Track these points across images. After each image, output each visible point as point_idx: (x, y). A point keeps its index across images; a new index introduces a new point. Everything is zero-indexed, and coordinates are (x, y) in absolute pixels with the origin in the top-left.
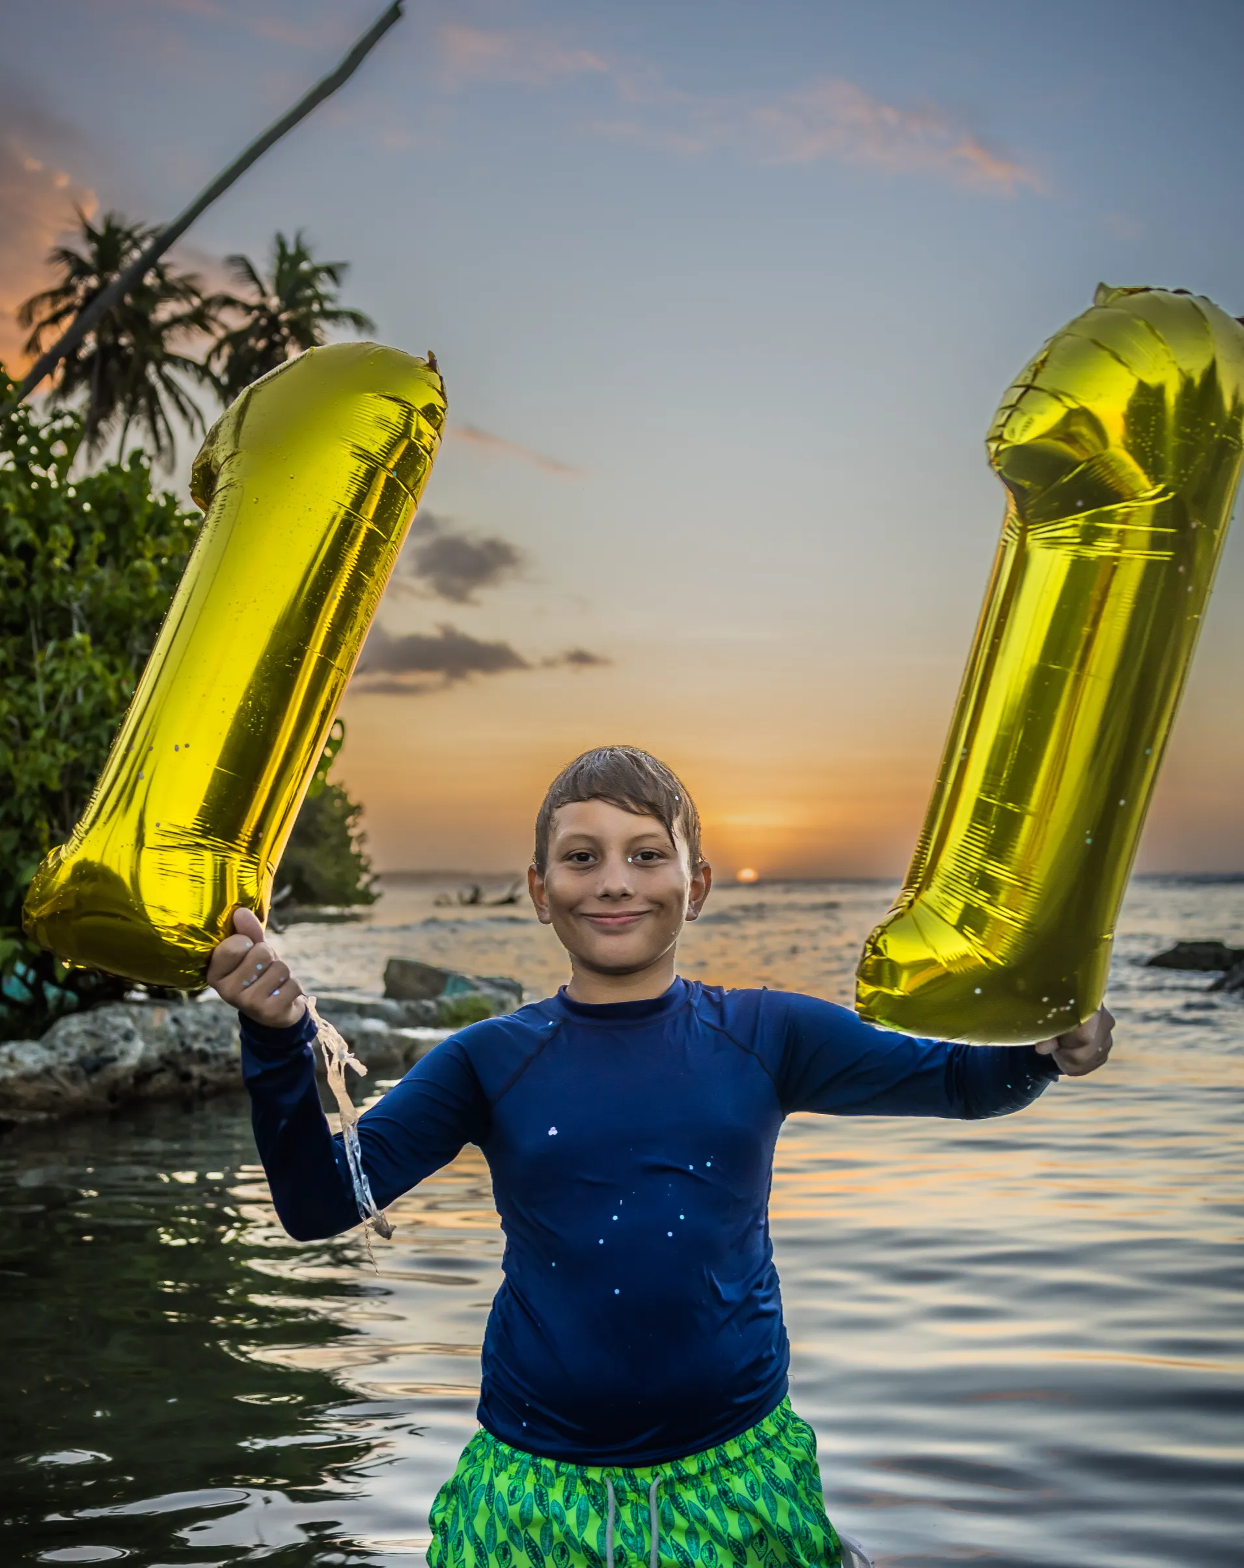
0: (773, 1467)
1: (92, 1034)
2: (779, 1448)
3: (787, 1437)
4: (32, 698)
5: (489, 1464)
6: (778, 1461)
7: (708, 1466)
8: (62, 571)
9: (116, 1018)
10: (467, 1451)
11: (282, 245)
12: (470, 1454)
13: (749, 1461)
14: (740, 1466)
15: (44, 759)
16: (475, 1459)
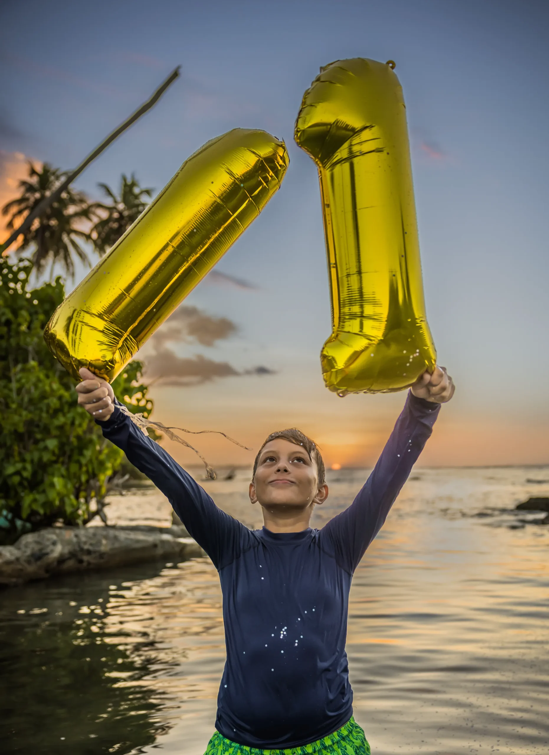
0: (346, 749)
1: (38, 543)
2: (349, 741)
3: (353, 736)
4: (11, 390)
5: (221, 748)
6: (348, 747)
7: (317, 749)
8: (24, 333)
9: (49, 535)
10: (211, 742)
11: (125, 179)
12: (212, 743)
13: (335, 747)
14: (331, 749)
15: (16, 418)
16: (214, 745)
